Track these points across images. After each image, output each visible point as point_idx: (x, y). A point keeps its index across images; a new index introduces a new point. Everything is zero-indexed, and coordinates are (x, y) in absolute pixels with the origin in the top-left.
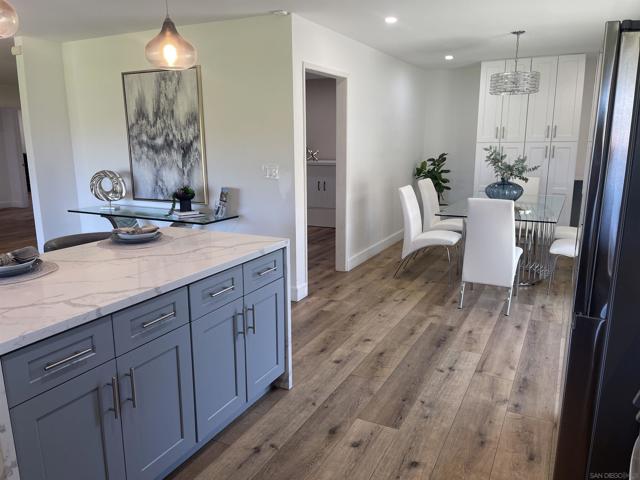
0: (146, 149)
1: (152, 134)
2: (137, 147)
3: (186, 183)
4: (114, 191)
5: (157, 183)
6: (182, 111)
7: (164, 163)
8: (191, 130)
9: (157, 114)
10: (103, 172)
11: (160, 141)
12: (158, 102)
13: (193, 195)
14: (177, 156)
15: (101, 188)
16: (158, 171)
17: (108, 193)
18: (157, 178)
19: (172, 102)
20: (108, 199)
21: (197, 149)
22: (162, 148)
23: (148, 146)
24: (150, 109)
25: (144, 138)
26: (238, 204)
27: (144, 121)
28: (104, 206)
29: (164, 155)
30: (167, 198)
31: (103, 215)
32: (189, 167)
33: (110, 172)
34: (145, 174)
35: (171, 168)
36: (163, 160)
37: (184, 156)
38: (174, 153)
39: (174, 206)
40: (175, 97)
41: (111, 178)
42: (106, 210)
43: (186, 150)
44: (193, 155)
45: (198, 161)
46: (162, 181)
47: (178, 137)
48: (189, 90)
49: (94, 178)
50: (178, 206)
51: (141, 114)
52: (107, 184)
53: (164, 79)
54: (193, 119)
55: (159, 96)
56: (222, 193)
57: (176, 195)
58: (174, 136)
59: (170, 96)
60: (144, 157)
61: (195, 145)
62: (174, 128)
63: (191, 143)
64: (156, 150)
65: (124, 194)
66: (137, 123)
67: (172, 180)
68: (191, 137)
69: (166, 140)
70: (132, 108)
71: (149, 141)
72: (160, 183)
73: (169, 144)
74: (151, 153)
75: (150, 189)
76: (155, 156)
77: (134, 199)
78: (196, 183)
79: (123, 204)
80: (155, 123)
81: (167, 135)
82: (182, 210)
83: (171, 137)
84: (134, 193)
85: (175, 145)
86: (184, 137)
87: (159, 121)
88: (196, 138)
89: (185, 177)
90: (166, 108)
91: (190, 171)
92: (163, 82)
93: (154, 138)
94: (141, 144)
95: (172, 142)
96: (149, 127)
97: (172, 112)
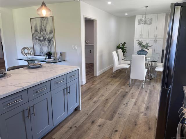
0: (38, 41)
1: (39, 36)
2: (35, 40)
3: (50, 50)
4: (28, 53)
5: (41, 51)
6: (48, 29)
7: (43, 45)
8: (51, 35)
9: (41, 30)
10: (25, 47)
11: (42, 38)
12: (41, 27)
13: (52, 54)
14: (47, 43)
15: (24, 52)
16: (41, 47)
17: (26, 54)
18: (41, 49)
19: (45, 27)
20: (27, 56)
21: (53, 41)
22: (43, 40)
23: (38, 40)
24: (39, 29)
25: (37, 37)
26: (65, 57)
27: (37, 33)
28: (25, 58)
29: (43, 42)
30: (44, 55)
31: (25, 60)
32: (50, 46)
33: (27, 48)
34: (37, 48)
35: (45, 46)
36: (43, 44)
37: (49, 43)
38: (46, 42)
39: (46, 57)
40: (46, 25)
41: (27, 49)
42: (26, 59)
43: (50, 41)
44: (52, 42)
45: (53, 44)
46: (43, 50)
47: (47, 37)
48: (50, 23)
49: (22, 49)
50: (47, 57)
51: (36, 30)
52: (26, 51)
53: (43, 20)
54: (52, 32)
55: (41, 25)
56: (60, 54)
57: (47, 54)
58: (46, 37)
59: (45, 25)
60: (37, 43)
61: (52, 39)
62: (46, 34)
63: (51, 39)
64: (41, 41)
65: (31, 54)
66: (35, 33)
67: (46, 50)
68: (51, 37)
69: (43, 38)
70: (33, 28)
71: (39, 38)
72: (42, 51)
73: (44, 39)
74: (39, 42)
75: (39, 53)
76: (40, 43)
77: (34, 55)
78: (53, 51)
79: (31, 57)
80: (40, 33)
81: (44, 37)
82: (48, 59)
83: (45, 37)
84: (34, 54)
85: (46, 40)
86: (49, 37)
87: (41, 33)
88: (53, 37)
89: (49, 49)
90: (44, 29)
91: (51, 47)
92: (42, 21)
93: (40, 38)
94: (36, 39)
95: (45, 39)
96: (38, 34)
97: (45, 30)
